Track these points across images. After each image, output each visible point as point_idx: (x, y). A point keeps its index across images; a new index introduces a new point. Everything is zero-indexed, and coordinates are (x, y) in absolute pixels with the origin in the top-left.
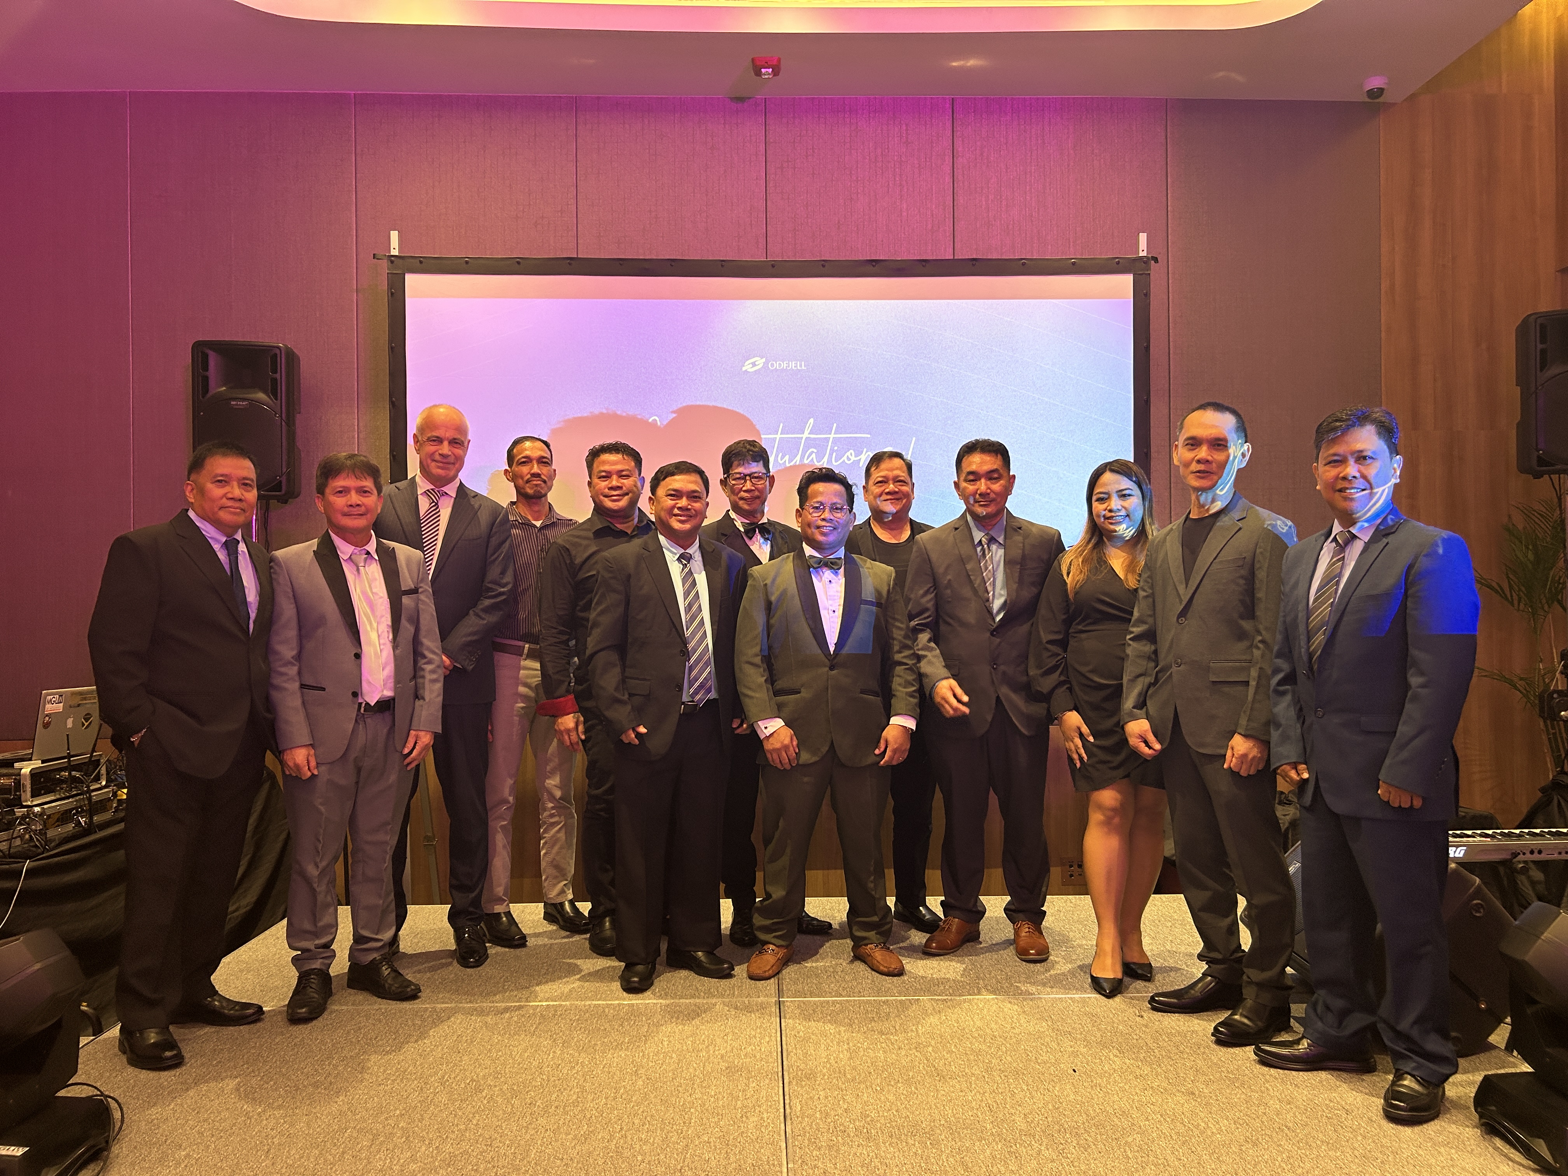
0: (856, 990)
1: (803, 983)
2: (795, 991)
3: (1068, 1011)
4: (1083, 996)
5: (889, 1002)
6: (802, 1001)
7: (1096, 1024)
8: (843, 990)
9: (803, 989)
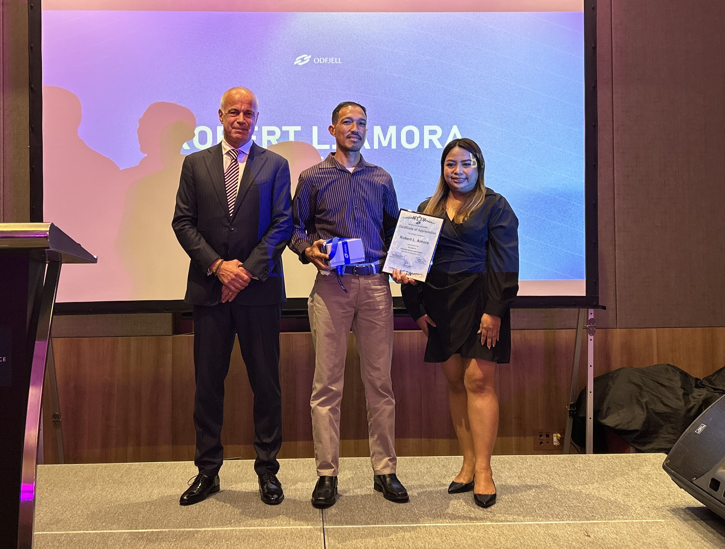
0: (380, 520)
1: (341, 515)
2: (335, 521)
3: (535, 533)
4: (547, 523)
5: (404, 528)
6: (341, 528)
7: (556, 541)
8: (370, 520)
9: (341, 520)
